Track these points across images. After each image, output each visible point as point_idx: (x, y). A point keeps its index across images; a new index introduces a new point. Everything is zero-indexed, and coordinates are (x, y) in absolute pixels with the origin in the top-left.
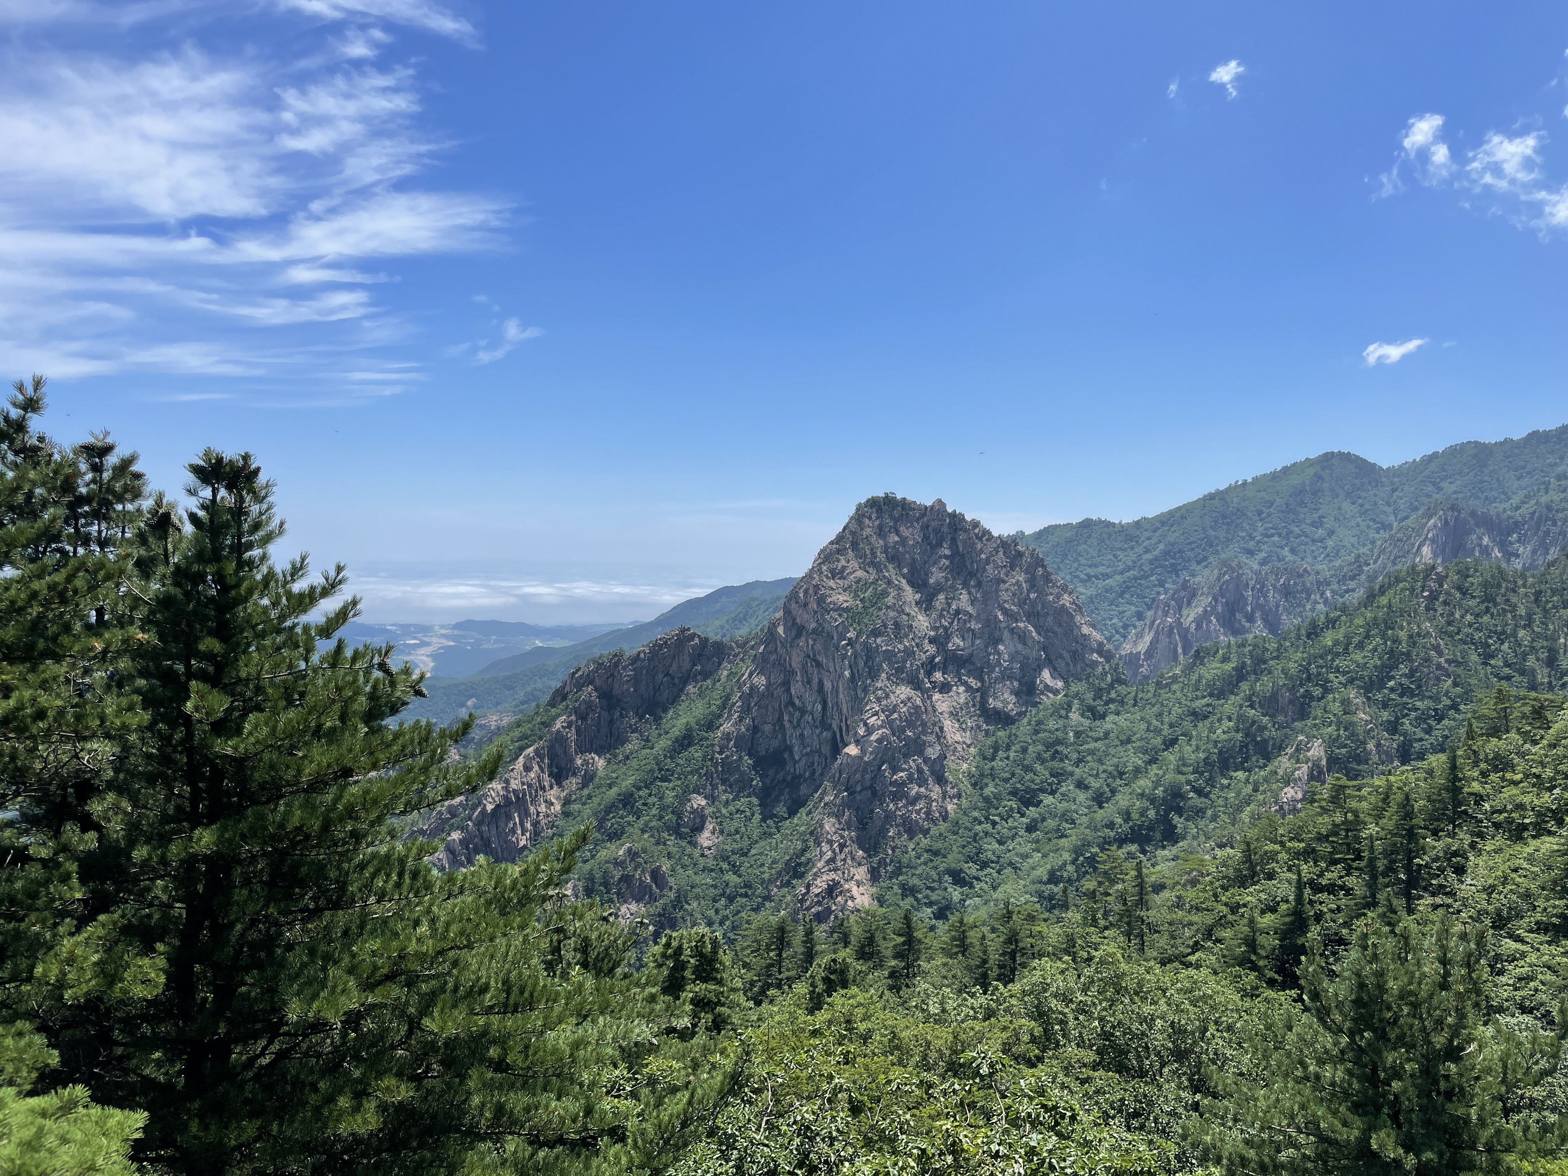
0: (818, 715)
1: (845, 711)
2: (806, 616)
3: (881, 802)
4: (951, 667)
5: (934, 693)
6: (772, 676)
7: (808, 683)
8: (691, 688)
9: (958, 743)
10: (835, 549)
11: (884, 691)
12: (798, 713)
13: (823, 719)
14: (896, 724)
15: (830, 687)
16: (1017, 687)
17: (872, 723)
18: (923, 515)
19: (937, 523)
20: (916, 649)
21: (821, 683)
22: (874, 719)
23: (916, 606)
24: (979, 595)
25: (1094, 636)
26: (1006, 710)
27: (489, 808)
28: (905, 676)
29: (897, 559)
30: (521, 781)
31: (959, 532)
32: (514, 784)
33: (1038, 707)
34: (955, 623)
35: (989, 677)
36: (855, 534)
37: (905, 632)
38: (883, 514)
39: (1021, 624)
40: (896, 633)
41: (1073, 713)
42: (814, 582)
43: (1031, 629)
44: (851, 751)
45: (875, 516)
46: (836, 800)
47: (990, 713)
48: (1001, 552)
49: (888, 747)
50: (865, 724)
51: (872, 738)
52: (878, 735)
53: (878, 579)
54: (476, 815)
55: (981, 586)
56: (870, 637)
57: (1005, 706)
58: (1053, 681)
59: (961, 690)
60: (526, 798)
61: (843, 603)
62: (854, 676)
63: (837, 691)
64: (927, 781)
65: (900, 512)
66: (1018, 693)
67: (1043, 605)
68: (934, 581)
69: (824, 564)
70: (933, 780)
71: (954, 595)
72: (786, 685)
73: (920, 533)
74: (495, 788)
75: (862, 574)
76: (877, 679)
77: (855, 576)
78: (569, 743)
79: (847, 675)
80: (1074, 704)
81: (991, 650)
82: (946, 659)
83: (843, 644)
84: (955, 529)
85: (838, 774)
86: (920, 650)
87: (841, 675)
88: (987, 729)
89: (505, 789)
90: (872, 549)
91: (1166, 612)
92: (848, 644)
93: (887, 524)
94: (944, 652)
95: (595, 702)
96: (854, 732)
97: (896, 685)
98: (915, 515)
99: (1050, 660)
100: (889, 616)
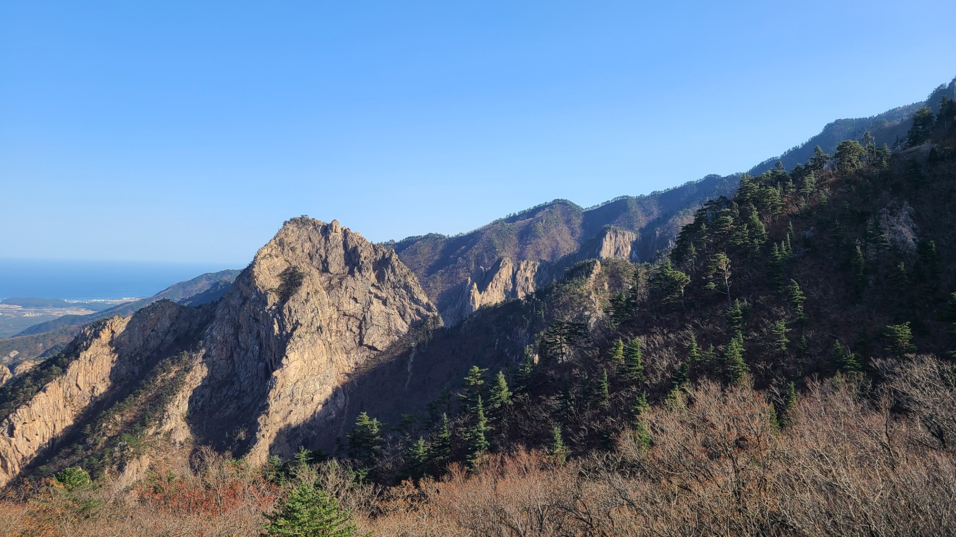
0: (256, 353)
1: (274, 349)
2: (249, 291)
3: (296, 405)
4: (342, 321)
5: (331, 336)
6: (226, 330)
7: (250, 332)
8: (170, 338)
9: (345, 366)
10: (270, 250)
11: (299, 337)
12: (243, 352)
13: (259, 355)
14: (306, 356)
15: (265, 335)
16: (382, 331)
17: (291, 356)
18: (326, 229)
19: (334, 234)
20: (320, 310)
21: (259, 333)
22: (292, 354)
23: (321, 284)
24: (359, 277)
25: (425, 300)
26: (374, 345)
27: (17, 425)
28: (312, 327)
29: (309, 256)
30: (41, 405)
31: (347, 240)
32: (37, 407)
33: (393, 343)
34: (344, 294)
35: (365, 326)
36: (282, 241)
37: (313, 300)
38: (300, 228)
39: (383, 294)
40: (307, 301)
41: (413, 345)
42: (254, 269)
43: (390, 297)
44: (277, 374)
45: (295, 229)
46: (266, 405)
47: (365, 347)
48: (373, 252)
49: (301, 371)
50: (287, 357)
51: (291, 365)
52: (295, 363)
53: (297, 268)
54: (7, 430)
55: (360, 271)
56: (291, 304)
57: (374, 343)
58: (402, 327)
59: (348, 334)
60: (45, 417)
61: (274, 282)
62: (280, 328)
63: (269, 338)
64: (325, 390)
65: (311, 227)
66: (381, 335)
67: (397, 283)
68: (332, 269)
69: (262, 258)
70: (329, 389)
71: (344, 277)
72: (236, 335)
73: (324, 240)
74: (22, 411)
75: (286, 265)
76: (294, 329)
77: (282, 266)
78: (80, 378)
79: (275, 327)
80: (413, 340)
81: (366, 310)
82: (339, 316)
83: (273, 308)
84: (345, 238)
85: (268, 389)
86: (322, 311)
87: (272, 327)
88: (363, 357)
89: (29, 412)
90: (293, 250)
91: (470, 286)
92: (277, 308)
93: (303, 234)
94: (338, 311)
95: (100, 350)
96: (279, 363)
97: (307, 332)
98: (320, 229)
99: (400, 315)
100: (303, 291)
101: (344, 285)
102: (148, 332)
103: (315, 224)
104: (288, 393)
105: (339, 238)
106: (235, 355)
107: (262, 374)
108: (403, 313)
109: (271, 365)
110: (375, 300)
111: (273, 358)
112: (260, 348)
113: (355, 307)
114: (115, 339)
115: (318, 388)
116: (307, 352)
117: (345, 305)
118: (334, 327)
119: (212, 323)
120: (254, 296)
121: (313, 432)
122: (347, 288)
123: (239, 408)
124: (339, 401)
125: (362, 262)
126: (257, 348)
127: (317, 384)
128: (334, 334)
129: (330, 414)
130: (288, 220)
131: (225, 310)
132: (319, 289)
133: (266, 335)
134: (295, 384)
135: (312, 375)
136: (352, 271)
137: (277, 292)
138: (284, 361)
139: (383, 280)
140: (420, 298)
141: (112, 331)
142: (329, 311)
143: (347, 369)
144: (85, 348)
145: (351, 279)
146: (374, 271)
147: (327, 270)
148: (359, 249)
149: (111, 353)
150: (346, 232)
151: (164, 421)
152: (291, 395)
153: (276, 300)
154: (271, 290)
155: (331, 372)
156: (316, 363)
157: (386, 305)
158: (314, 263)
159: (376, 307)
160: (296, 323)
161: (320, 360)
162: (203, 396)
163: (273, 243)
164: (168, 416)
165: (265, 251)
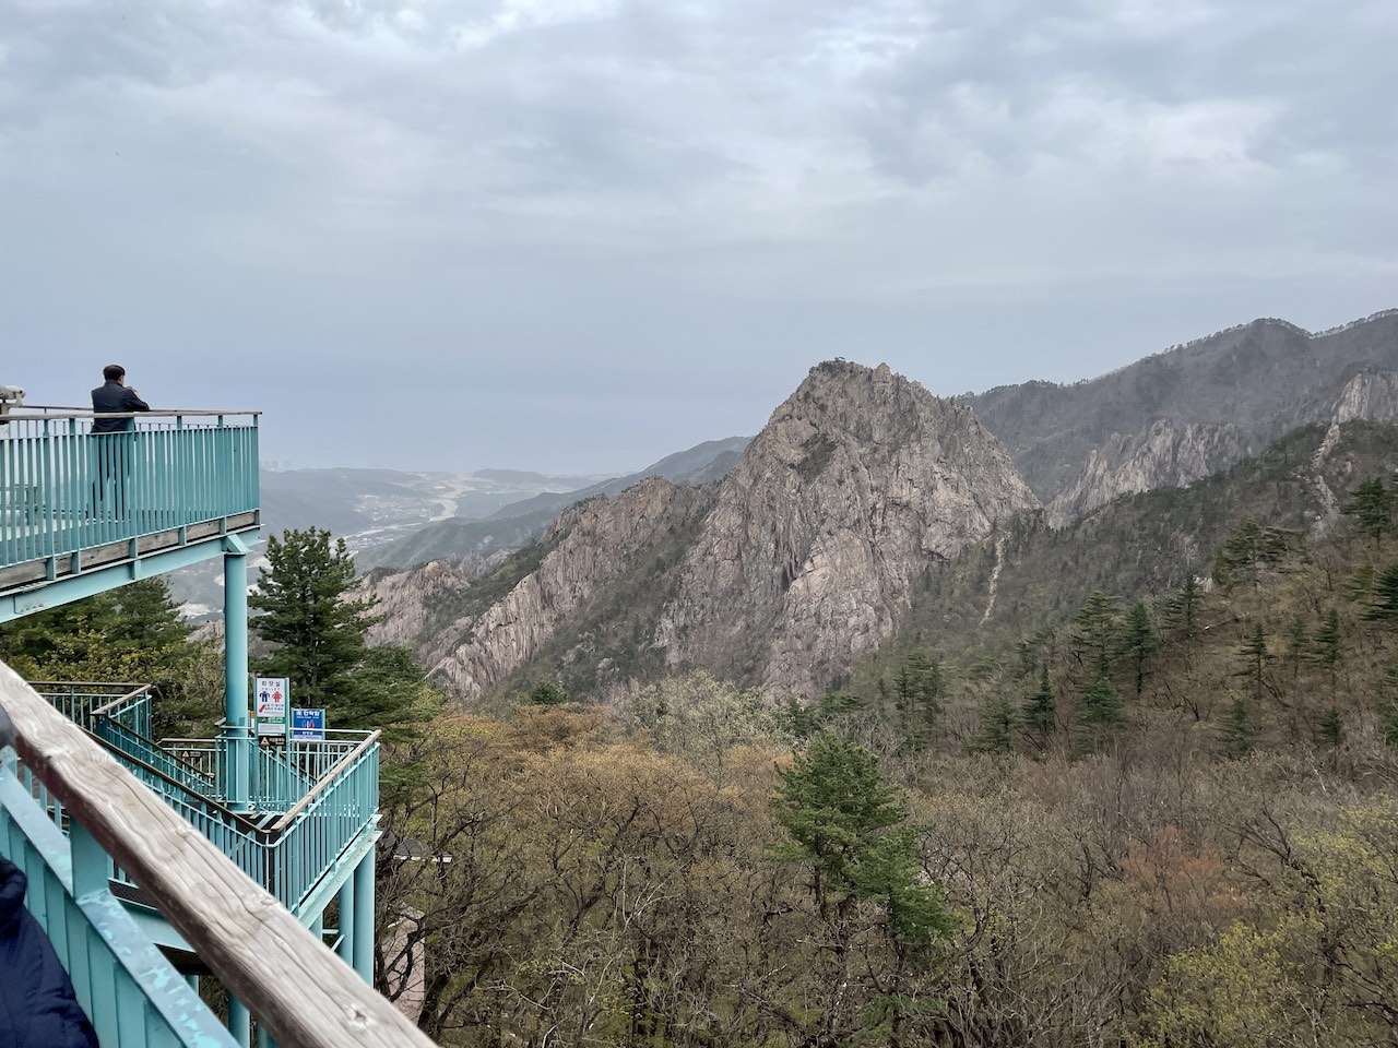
0: (771, 554)
1: (794, 549)
3: (824, 628)
4: (890, 512)
5: (874, 535)
6: (732, 519)
7: (763, 525)
8: (663, 528)
9: (895, 578)
10: (790, 408)
11: (829, 533)
12: (753, 551)
14: (838, 561)
15: (782, 529)
16: (948, 529)
17: (817, 560)
18: (870, 378)
19: (881, 384)
20: (858, 497)
21: (774, 525)
22: (819, 557)
23: (861, 458)
24: (917, 449)
25: (1020, 485)
26: (938, 550)
27: (492, 627)
28: (847, 520)
29: (844, 417)
30: (518, 604)
31: (901, 393)
32: (513, 607)
33: (966, 549)
34: (895, 474)
35: (924, 522)
36: (807, 395)
37: (849, 481)
38: (833, 377)
39: (954, 475)
40: (841, 482)
41: (999, 553)
42: (769, 437)
43: (963, 479)
44: (798, 584)
45: (825, 379)
46: (784, 625)
47: (924, 553)
48: (939, 411)
49: (831, 581)
50: (812, 561)
51: (817, 573)
52: (822, 571)
53: (827, 434)
54: (480, 632)
55: (919, 440)
56: (818, 486)
57: (937, 547)
58: (982, 526)
59: (898, 533)
60: (523, 619)
61: (796, 455)
62: (803, 520)
63: (789, 533)
64: (864, 611)
65: (849, 375)
66: (949, 536)
67: (975, 459)
68: (877, 437)
69: (779, 421)
70: (870, 610)
71: (895, 449)
72: (744, 527)
73: (866, 394)
74: (496, 610)
75: (813, 430)
76: (823, 521)
77: (807, 432)
78: (560, 573)
79: (797, 518)
80: (999, 546)
81: (926, 498)
82: (886, 506)
83: (794, 491)
84: (897, 389)
85: (786, 604)
86: (862, 498)
87: (792, 519)
88: (921, 567)
89: (504, 611)
90: (823, 408)
91: (1096, 465)
92: (798, 491)
93: (837, 385)
94: (885, 498)
95: (581, 540)
96: (801, 568)
97: (840, 527)
98: (862, 378)
99: (980, 507)
100: (835, 468)
101: (894, 460)
102: (637, 518)
103: (853, 371)
104: (813, 612)
105: (889, 391)
106: (743, 555)
107: (778, 583)
108: (983, 504)
109: (791, 570)
110: (940, 484)
111: (793, 561)
112: (776, 547)
113: (910, 493)
114: (599, 526)
115: (855, 608)
116: (839, 555)
117: (896, 490)
118: (879, 521)
119: (714, 509)
120: (768, 475)
121: (848, 669)
122: (899, 465)
123: (748, 627)
124: (884, 628)
125: (923, 427)
126: (773, 546)
127: (853, 601)
128: (877, 532)
129: (872, 646)
130: (817, 365)
131: (731, 492)
132: (858, 466)
133: (785, 528)
134: (823, 598)
135: (846, 588)
136: (906, 439)
137: (800, 468)
138: (808, 566)
139: (954, 453)
140: (1012, 482)
141: (596, 516)
142: (872, 498)
143: (896, 583)
144: (565, 536)
145: (904, 452)
146: (940, 439)
147: (870, 438)
148: (918, 406)
149: (595, 544)
150: (899, 381)
151: (656, 635)
152: (817, 615)
153: (799, 480)
154: (792, 466)
155: (873, 585)
156: (852, 572)
157: (957, 492)
158: (852, 428)
159: (943, 494)
160: (825, 514)
161: (857, 568)
162: (703, 607)
163: (794, 399)
164: (661, 629)
165: (784, 411)
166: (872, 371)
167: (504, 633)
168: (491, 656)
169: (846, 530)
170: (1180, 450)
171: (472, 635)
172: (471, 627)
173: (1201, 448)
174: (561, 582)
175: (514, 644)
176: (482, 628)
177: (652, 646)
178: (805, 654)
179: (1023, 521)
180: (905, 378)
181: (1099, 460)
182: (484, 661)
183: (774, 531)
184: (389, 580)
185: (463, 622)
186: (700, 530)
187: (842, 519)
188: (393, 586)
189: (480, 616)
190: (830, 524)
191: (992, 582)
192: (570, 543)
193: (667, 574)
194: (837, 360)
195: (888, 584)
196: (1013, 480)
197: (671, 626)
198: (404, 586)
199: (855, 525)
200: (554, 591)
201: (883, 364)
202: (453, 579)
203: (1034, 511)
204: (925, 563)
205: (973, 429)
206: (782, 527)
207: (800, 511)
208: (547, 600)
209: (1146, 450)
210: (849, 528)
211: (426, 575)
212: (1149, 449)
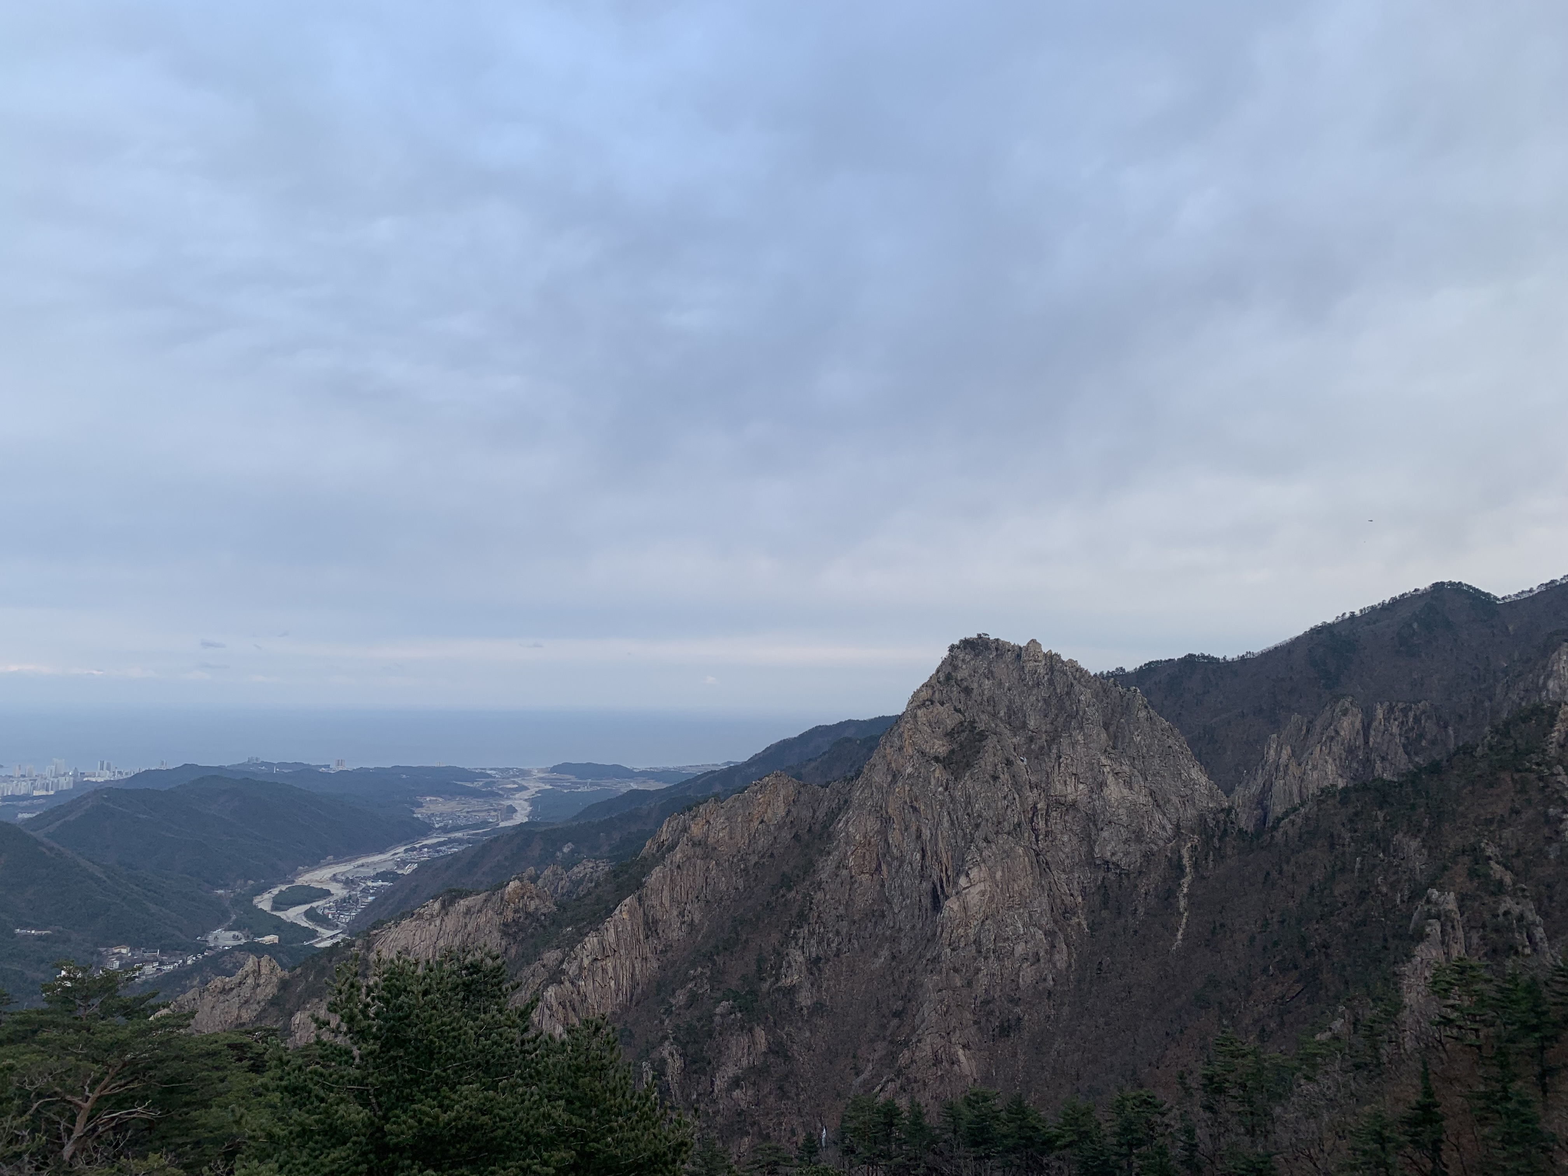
0: (917, 866)
1: (944, 860)
2: (901, 761)
3: (986, 958)
4: (1054, 814)
5: (1037, 841)
6: (869, 824)
7: (906, 830)
8: (786, 835)
9: (1066, 894)
10: (930, 692)
11: (986, 840)
12: (896, 863)
13: (922, 869)
14: (999, 874)
15: (929, 835)
16: (1125, 835)
17: (974, 873)
18: (1019, 656)
19: (1032, 664)
20: (1016, 796)
21: (919, 831)
22: (976, 870)
23: (1015, 749)
24: (1080, 738)
25: (1204, 780)
26: (1114, 859)
27: (586, 962)
28: (1005, 823)
29: (991, 700)
30: (617, 933)
31: (1055, 673)
32: (611, 937)
33: (1147, 856)
34: (1056, 767)
35: (1096, 825)
36: (948, 677)
37: (1004, 777)
38: (977, 655)
39: (1126, 768)
40: (995, 778)
41: (1186, 861)
42: (908, 725)
43: (1136, 773)
44: (952, 905)
45: (968, 658)
46: (939, 955)
47: (1098, 862)
48: (1101, 694)
49: (992, 899)
50: (967, 875)
51: (974, 891)
52: (981, 887)
53: (974, 722)
54: (572, 969)
55: (1081, 728)
56: (969, 784)
57: (1113, 854)
58: (1164, 828)
59: (1066, 838)
60: (622, 952)
61: (940, 747)
62: (952, 824)
63: (937, 840)
64: (1033, 936)
65: (995, 653)
66: (1126, 842)
67: (1149, 747)
68: (1032, 724)
69: (919, 707)
70: (1040, 934)
71: (1054, 738)
72: (883, 833)
73: (1015, 674)
74: (591, 941)
75: (958, 717)
76: (977, 826)
77: (951, 721)
78: (666, 893)
79: (946, 824)
80: (1185, 853)
81: (1095, 796)
82: (1048, 805)
83: (940, 789)
84: (1052, 669)
85: (939, 929)
86: (1020, 797)
87: (940, 823)
88: (1096, 879)
89: (601, 943)
90: (967, 691)
91: (1278, 753)
92: (946, 789)
93: (982, 665)
94: (1047, 796)
95: (690, 852)
96: (956, 883)
97: (997, 833)
98: (1009, 657)
99: (1158, 806)
100: (989, 760)
101: (1054, 751)
102: (756, 823)
103: (1000, 648)
104: (972, 938)
105: (1041, 671)
106: (884, 867)
107: (927, 902)
108: (1161, 803)
109: (942, 887)
110: (1110, 779)
111: (943, 875)
112: (923, 857)
113: (1076, 791)
114: (712, 835)
115: (1022, 932)
116: (999, 868)
117: (1059, 786)
118: (1042, 824)
119: (846, 813)
120: (909, 770)
121: (1017, 1010)
122: (1060, 757)
123: (894, 957)
124: (1057, 957)
125: (1085, 712)
126: (918, 856)
127: (1019, 924)
128: (1041, 837)
129: (1045, 980)
130: (957, 643)
131: (866, 791)
132: (1012, 758)
133: (932, 835)
134: (983, 922)
135: (1010, 908)
136: (1066, 727)
137: (946, 762)
138: (963, 881)
139: (1122, 743)
140: (1194, 776)
141: (708, 822)
142: (1032, 796)
143: (1068, 900)
144: (672, 848)
145: (1065, 741)
146: (1106, 726)
147: (1024, 725)
148: (1077, 688)
149: (706, 857)
150: (1052, 659)
151: (783, 970)
152: (977, 942)
153: (945, 776)
154: (937, 759)
155: (1041, 904)
156: (1016, 888)
157: (1131, 788)
158: (1002, 714)
159: (1114, 791)
160: (979, 816)
161: (1022, 883)
162: (838, 933)
163: (934, 681)
164: (789, 963)
165: (924, 695)
166: (1020, 648)
167: (600, 970)
168: (584, 999)
169: (1005, 836)
170: (1372, 733)
171: (563, 972)
172: (562, 962)
173: (1395, 730)
174: (667, 905)
175: (612, 983)
176: (575, 964)
177: (779, 984)
178: (965, 992)
179: (1212, 824)
180: (1059, 656)
181: (1280, 746)
182: (577, 1004)
183: (919, 837)
184: (462, 904)
185: (551, 956)
186: (830, 837)
187: (999, 823)
188: (468, 912)
189: (572, 949)
190: (987, 829)
191: (1181, 898)
192: (678, 856)
193: (793, 893)
194: (979, 635)
195: (1058, 901)
196: (1195, 773)
197: (801, 959)
198: (480, 911)
199: (1015, 829)
200: (659, 916)
201: (1033, 641)
202: (537, 901)
203: (1223, 810)
204: (1101, 875)
205: (1143, 714)
206: (928, 831)
207: (949, 813)
208: (651, 926)
209: (1333, 734)
210: (1009, 834)
211: (506, 897)
212: (1337, 733)
